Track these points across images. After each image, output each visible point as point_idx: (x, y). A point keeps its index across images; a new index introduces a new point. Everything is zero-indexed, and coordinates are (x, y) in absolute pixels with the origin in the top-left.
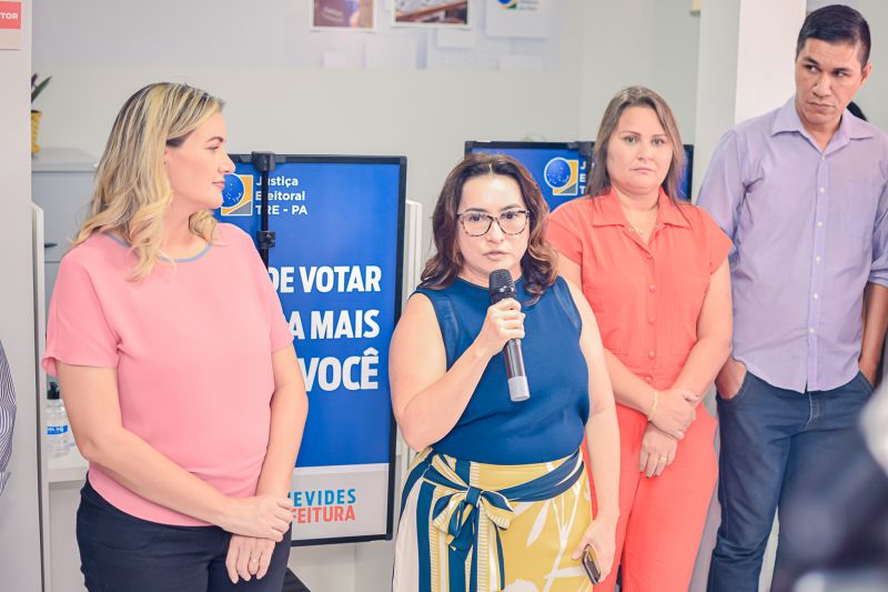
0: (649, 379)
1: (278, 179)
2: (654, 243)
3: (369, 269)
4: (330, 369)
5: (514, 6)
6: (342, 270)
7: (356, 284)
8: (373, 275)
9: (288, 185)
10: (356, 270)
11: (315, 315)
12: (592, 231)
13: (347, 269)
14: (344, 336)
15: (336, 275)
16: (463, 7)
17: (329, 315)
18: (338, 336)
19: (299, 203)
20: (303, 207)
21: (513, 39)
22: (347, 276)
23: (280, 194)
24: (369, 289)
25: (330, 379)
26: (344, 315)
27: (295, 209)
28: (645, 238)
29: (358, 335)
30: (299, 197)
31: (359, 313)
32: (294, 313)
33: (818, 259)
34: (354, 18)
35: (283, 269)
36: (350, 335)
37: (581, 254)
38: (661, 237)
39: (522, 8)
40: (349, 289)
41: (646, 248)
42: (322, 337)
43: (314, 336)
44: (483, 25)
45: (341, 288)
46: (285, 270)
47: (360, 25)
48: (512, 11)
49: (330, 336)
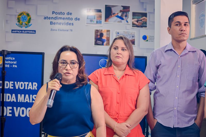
0: (116, 120)
1: (9, 58)
3: (34, 83)
4: (23, 111)
5: (147, 41)
6: (26, 83)
7: (30, 87)
8: (35, 85)
9: (12, 59)
10: (30, 83)
11: (19, 95)
13: (28, 83)
14: (27, 102)
15: (25, 84)
16: (134, 41)
17: (23, 95)
18: (25, 101)
19: (15, 64)
20: (16, 65)
21: (147, 49)
22: (28, 85)
23: (10, 62)
24: (34, 89)
25: (23, 114)
26: (27, 96)
27: (14, 66)
28: (118, 79)
29: (31, 102)
30: (15, 63)
31: (31, 96)
32: (13, 94)
33: (177, 87)
34: (105, 43)
35: (10, 82)
36: (29, 102)
37: (98, 82)
38: (124, 78)
39: (149, 41)
40: (28, 89)
41: (119, 82)
42: (21, 101)
43: (19, 101)
44: (139, 45)
45: (26, 88)
46: (11, 82)
47: (106, 45)
48: (147, 42)
49: (23, 101)
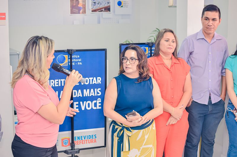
1: (74, 56)
2: (171, 68)
3: (98, 78)
4: (89, 104)
5: (122, 7)
6: (91, 79)
7: (95, 82)
8: (99, 79)
9: (77, 57)
10: (95, 78)
11: (85, 90)
12: (156, 66)
13: (92, 78)
14: (92, 95)
16: (109, 7)
17: (88, 90)
18: (90, 95)
19: (80, 62)
20: (81, 63)
21: (122, 15)
22: (93, 80)
23: (75, 60)
24: (98, 83)
25: (89, 107)
26: (92, 90)
27: (79, 63)
28: (169, 67)
29: (96, 95)
30: (80, 60)
31: (96, 89)
32: (79, 90)
33: (210, 71)
34: (81, 11)
36: (94, 95)
37: (153, 72)
38: (173, 66)
39: (124, 7)
40: (93, 83)
41: (170, 70)
42: (86, 96)
43: (84, 96)
44: (114, 12)
45: (91, 83)
47: (82, 13)
48: (121, 8)
49: (88, 96)
